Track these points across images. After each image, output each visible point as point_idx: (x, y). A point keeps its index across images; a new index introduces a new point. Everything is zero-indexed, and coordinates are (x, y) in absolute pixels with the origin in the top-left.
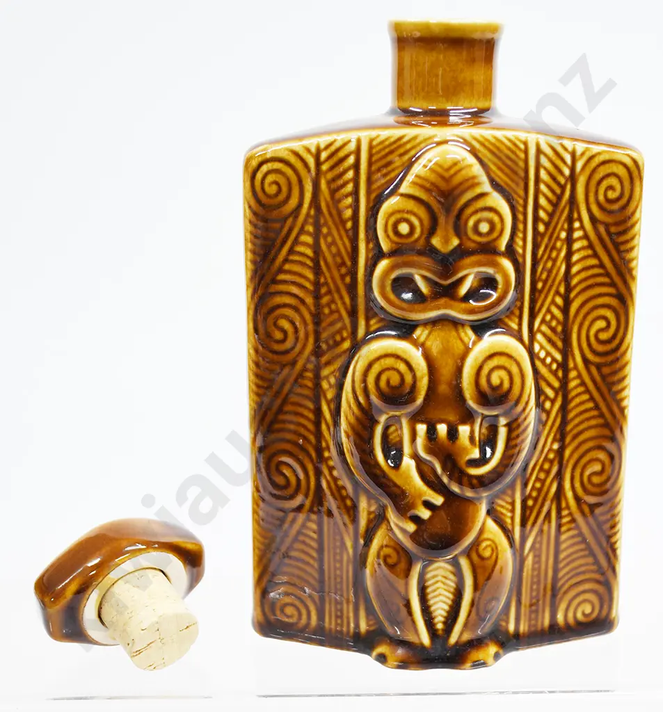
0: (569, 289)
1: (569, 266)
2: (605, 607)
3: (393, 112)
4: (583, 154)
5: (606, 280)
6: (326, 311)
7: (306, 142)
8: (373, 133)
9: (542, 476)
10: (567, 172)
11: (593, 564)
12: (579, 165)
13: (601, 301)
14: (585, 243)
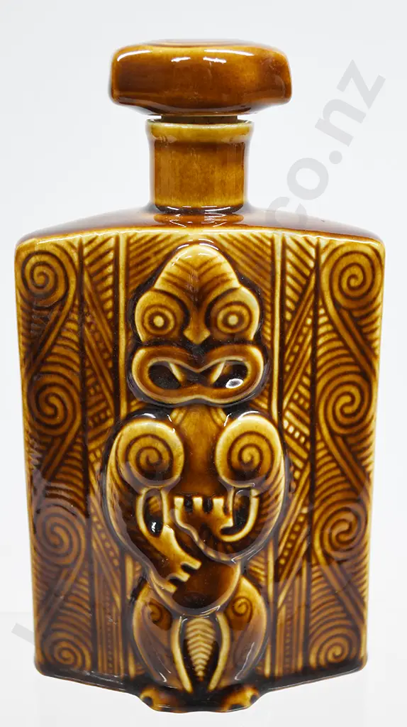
0: (315, 370)
1: (315, 349)
2: (354, 649)
3: (150, 209)
4: (327, 247)
5: (350, 360)
6: (92, 392)
7: (70, 238)
8: (131, 232)
9: (293, 537)
10: (312, 264)
11: (342, 612)
12: (323, 258)
13: (346, 378)
14: (330, 327)
